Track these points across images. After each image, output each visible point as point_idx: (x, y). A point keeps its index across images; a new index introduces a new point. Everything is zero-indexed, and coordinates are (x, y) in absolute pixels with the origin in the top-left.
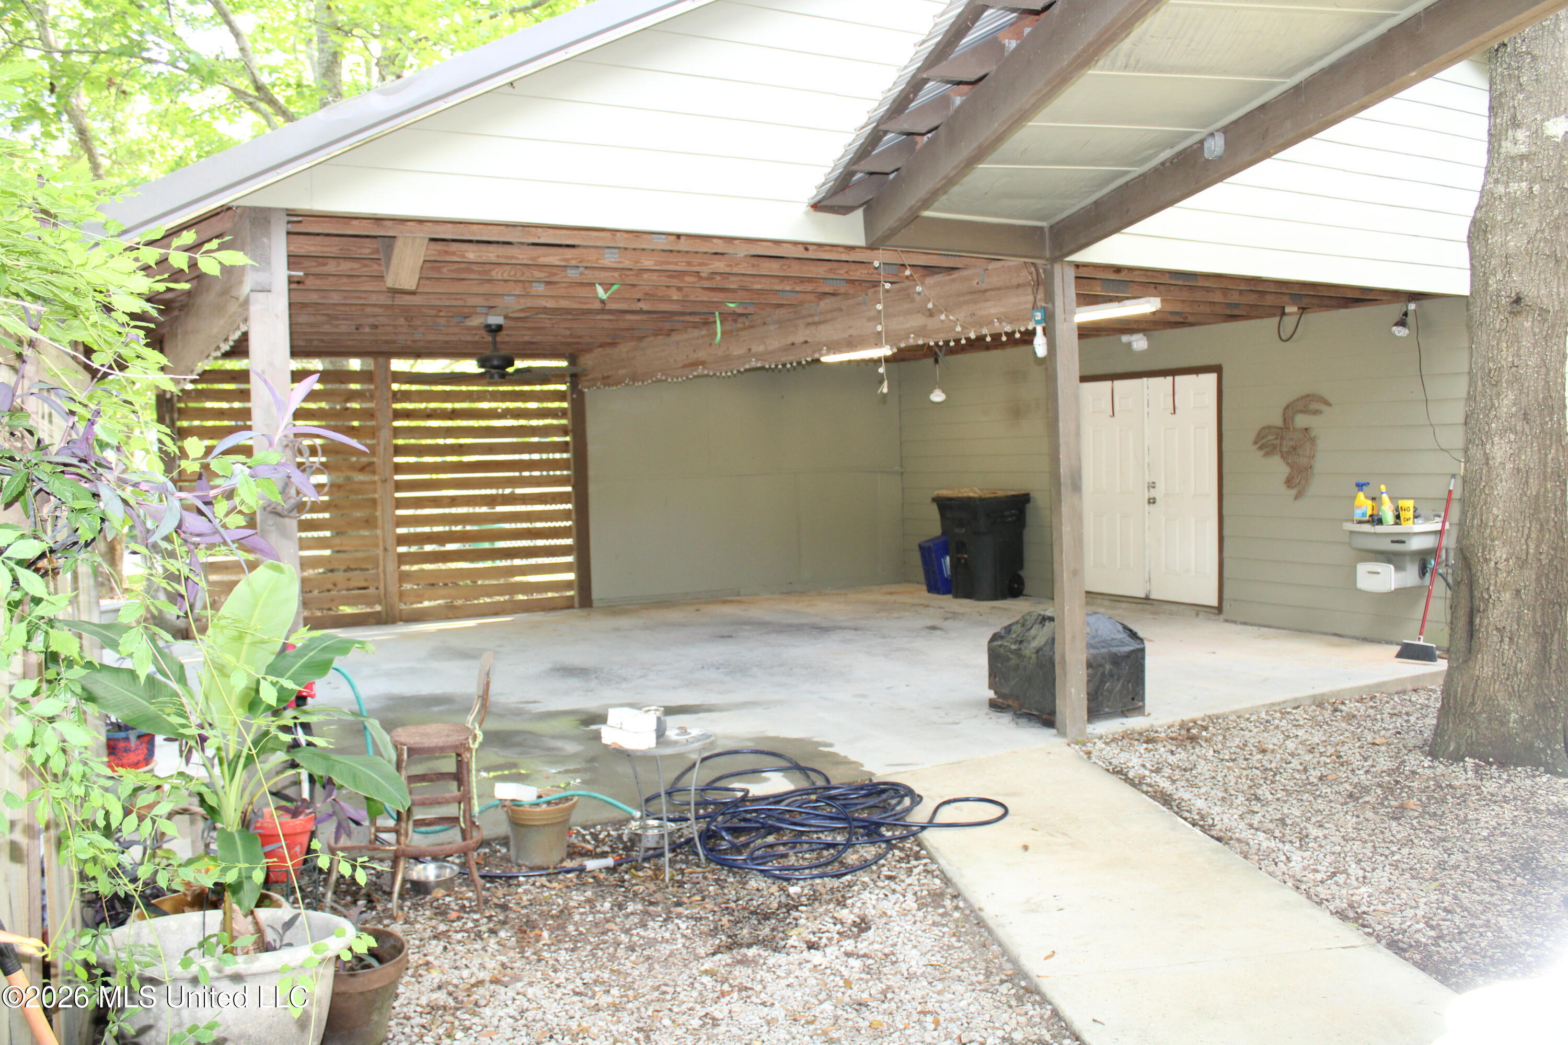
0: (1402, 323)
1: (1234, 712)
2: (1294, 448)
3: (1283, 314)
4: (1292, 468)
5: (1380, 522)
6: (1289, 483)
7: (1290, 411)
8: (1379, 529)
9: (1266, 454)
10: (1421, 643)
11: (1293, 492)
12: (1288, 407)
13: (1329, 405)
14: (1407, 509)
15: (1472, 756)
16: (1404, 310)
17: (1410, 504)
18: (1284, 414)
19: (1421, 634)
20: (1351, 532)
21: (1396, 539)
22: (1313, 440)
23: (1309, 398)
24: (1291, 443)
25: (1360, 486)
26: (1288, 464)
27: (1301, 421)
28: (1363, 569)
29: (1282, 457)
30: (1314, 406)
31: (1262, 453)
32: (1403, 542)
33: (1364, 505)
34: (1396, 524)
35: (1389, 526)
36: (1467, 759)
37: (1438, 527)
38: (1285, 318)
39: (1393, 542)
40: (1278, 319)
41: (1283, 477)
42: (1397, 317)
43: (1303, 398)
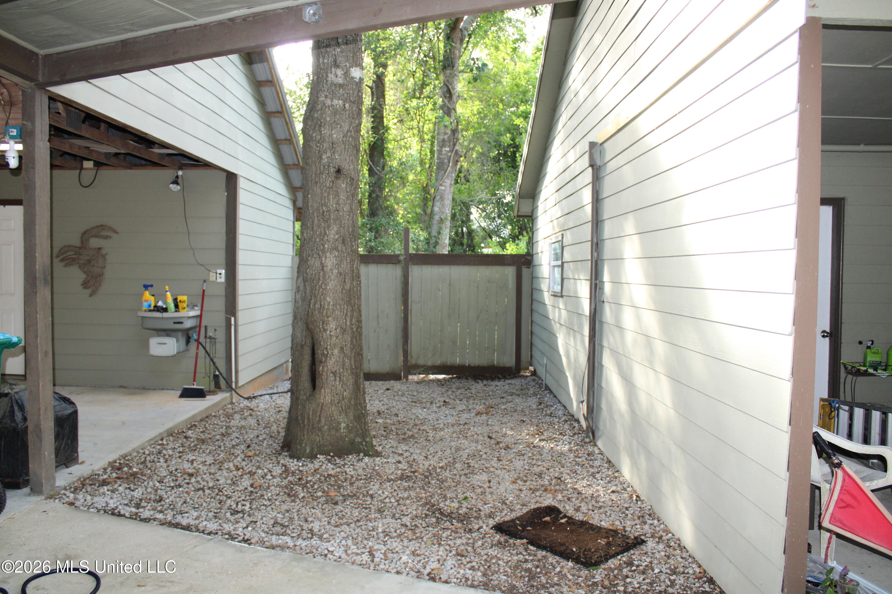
0: (176, 182)
1: (134, 450)
2: (89, 261)
3: (82, 168)
4: (88, 275)
5: (165, 310)
6: (85, 285)
7: (86, 235)
8: (165, 315)
9: (66, 266)
10: (195, 387)
11: (89, 291)
12: (85, 233)
13: (116, 232)
14: (184, 302)
15: (321, 454)
16: (175, 175)
17: (185, 298)
18: (82, 238)
19: (194, 381)
20: (143, 317)
21: (177, 321)
22: (104, 256)
23: (102, 227)
24: (87, 258)
25: (146, 287)
26: (85, 272)
27: (94, 243)
28: (154, 342)
29: (80, 267)
30: (104, 233)
31: (63, 264)
32: (182, 323)
33: (148, 298)
34: (176, 311)
35: (171, 314)
36: (318, 456)
37: (198, 313)
38: (83, 172)
39: (174, 323)
40: (78, 171)
41: (81, 281)
42: (173, 178)
43: (97, 227)
